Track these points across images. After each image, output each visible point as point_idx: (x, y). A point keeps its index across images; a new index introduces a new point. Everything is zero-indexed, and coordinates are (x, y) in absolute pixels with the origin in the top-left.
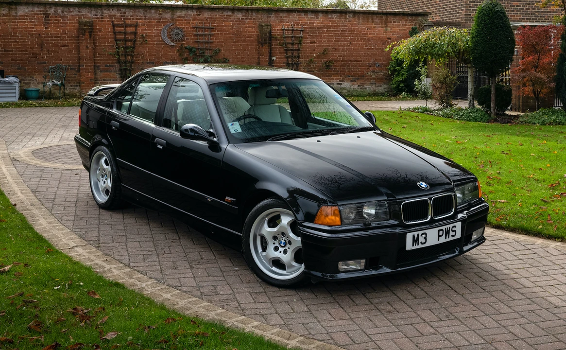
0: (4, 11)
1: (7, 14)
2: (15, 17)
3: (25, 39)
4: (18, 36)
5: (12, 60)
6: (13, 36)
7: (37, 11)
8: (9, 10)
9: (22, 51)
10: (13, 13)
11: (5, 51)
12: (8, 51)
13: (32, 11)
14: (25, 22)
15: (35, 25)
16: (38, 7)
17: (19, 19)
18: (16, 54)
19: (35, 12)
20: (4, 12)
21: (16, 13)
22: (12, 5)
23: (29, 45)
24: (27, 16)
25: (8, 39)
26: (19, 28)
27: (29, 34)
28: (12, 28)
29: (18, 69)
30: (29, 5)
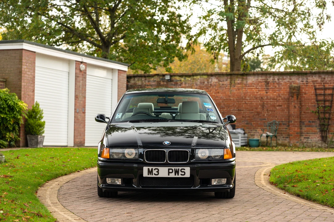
0: (238, 80)
1: (241, 83)
2: (246, 85)
3: (252, 102)
4: (247, 99)
5: (243, 117)
6: (244, 99)
7: (261, 80)
8: (242, 80)
9: (250, 110)
10: (245, 82)
11: (239, 110)
12: (240, 110)
13: (257, 80)
14: (252, 89)
15: (259, 91)
16: (261, 77)
17: (249, 86)
18: (246, 113)
19: (259, 80)
20: (239, 82)
21: (247, 82)
22: (244, 76)
23: (255, 106)
24: (254, 84)
25: (240, 101)
26: (248, 93)
27: (255, 97)
28: (244, 93)
29: (247, 124)
30: (255, 76)
